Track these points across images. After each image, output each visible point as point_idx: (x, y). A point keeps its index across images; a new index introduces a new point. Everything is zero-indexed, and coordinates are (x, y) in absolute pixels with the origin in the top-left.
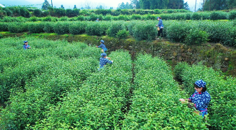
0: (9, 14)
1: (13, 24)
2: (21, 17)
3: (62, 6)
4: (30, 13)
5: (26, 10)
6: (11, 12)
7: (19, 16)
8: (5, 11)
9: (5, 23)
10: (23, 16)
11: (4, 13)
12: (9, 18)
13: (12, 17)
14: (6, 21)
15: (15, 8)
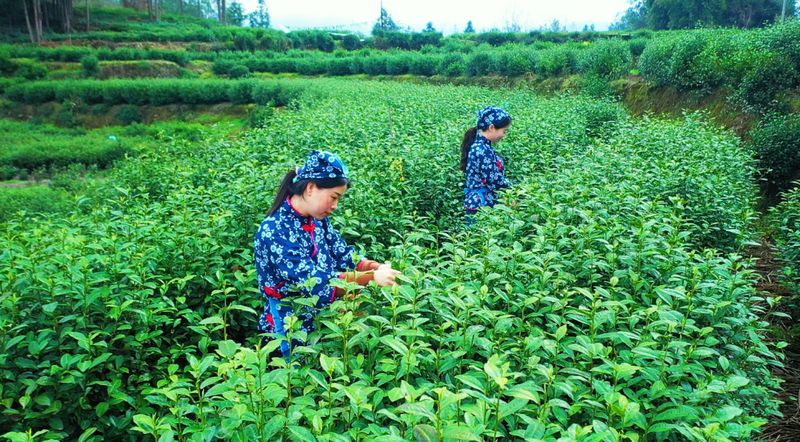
0: (296, 45)
1: (305, 61)
2: (317, 50)
3: (430, 26)
4: (336, 42)
5: (327, 36)
6: (301, 40)
7: (315, 48)
8: (290, 40)
9: (292, 60)
10: (321, 49)
11: (289, 44)
12: (298, 52)
13: (302, 50)
14: (293, 56)
15: (309, 32)
